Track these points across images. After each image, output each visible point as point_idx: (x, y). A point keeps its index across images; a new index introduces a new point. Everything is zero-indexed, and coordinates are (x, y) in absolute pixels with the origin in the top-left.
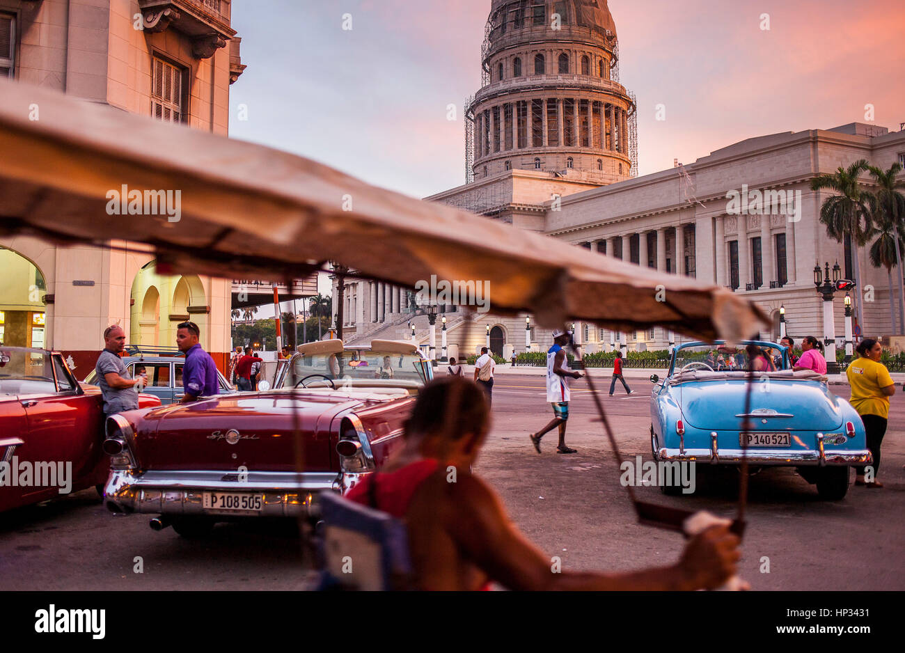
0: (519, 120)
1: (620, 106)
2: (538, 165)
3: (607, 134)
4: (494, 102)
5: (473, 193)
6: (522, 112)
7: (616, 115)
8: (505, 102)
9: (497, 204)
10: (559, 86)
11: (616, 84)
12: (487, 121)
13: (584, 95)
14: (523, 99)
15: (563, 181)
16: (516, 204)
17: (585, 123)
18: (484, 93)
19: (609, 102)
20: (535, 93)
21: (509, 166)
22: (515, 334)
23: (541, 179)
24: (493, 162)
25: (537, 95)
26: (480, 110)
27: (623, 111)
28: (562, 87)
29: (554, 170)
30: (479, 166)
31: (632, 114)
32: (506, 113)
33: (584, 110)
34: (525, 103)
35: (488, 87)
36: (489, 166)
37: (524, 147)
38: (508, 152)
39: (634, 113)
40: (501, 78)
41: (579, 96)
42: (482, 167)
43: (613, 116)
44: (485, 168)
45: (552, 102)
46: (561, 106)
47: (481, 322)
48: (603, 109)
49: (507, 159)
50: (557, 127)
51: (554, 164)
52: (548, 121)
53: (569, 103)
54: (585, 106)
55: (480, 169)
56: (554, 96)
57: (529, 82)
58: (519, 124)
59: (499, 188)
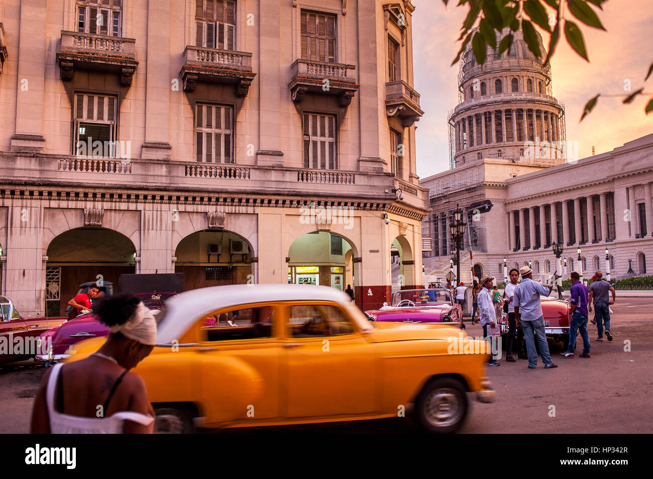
0: (486, 125)
1: (554, 112)
2: (500, 154)
3: (546, 132)
4: (469, 113)
5: (457, 175)
6: (488, 120)
7: (552, 118)
8: (476, 113)
9: (475, 182)
10: (513, 101)
11: (551, 97)
12: (464, 126)
13: (530, 106)
14: (489, 110)
15: (518, 165)
16: (488, 182)
17: (531, 125)
18: (461, 107)
19: (547, 110)
20: (497, 106)
21: (480, 156)
22: (489, 269)
23: (503, 164)
24: (469, 153)
25: (498, 107)
26: (458, 119)
27: (556, 115)
28: (515, 101)
29: (511, 157)
30: (459, 156)
31: (561, 117)
32: (477, 120)
33: (530, 116)
34: (490, 113)
35: (464, 103)
36: (466, 156)
37: (490, 143)
38: (480, 146)
39: (563, 116)
40: (472, 96)
41: (526, 107)
42: (461, 157)
43: (550, 120)
44: (464, 157)
45: (508, 112)
46: (514, 114)
47: (466, 262)
48: (543, 115)
49: (479, 151)
50: (512, 128)
51: (511, 154)
52: (506, 124)
53: (520, 112)
54: (530, 113)
55: (460, 159)
56: (509, 108)
57: (492, 99)
58: (486, 127)
59: (475, 172)
